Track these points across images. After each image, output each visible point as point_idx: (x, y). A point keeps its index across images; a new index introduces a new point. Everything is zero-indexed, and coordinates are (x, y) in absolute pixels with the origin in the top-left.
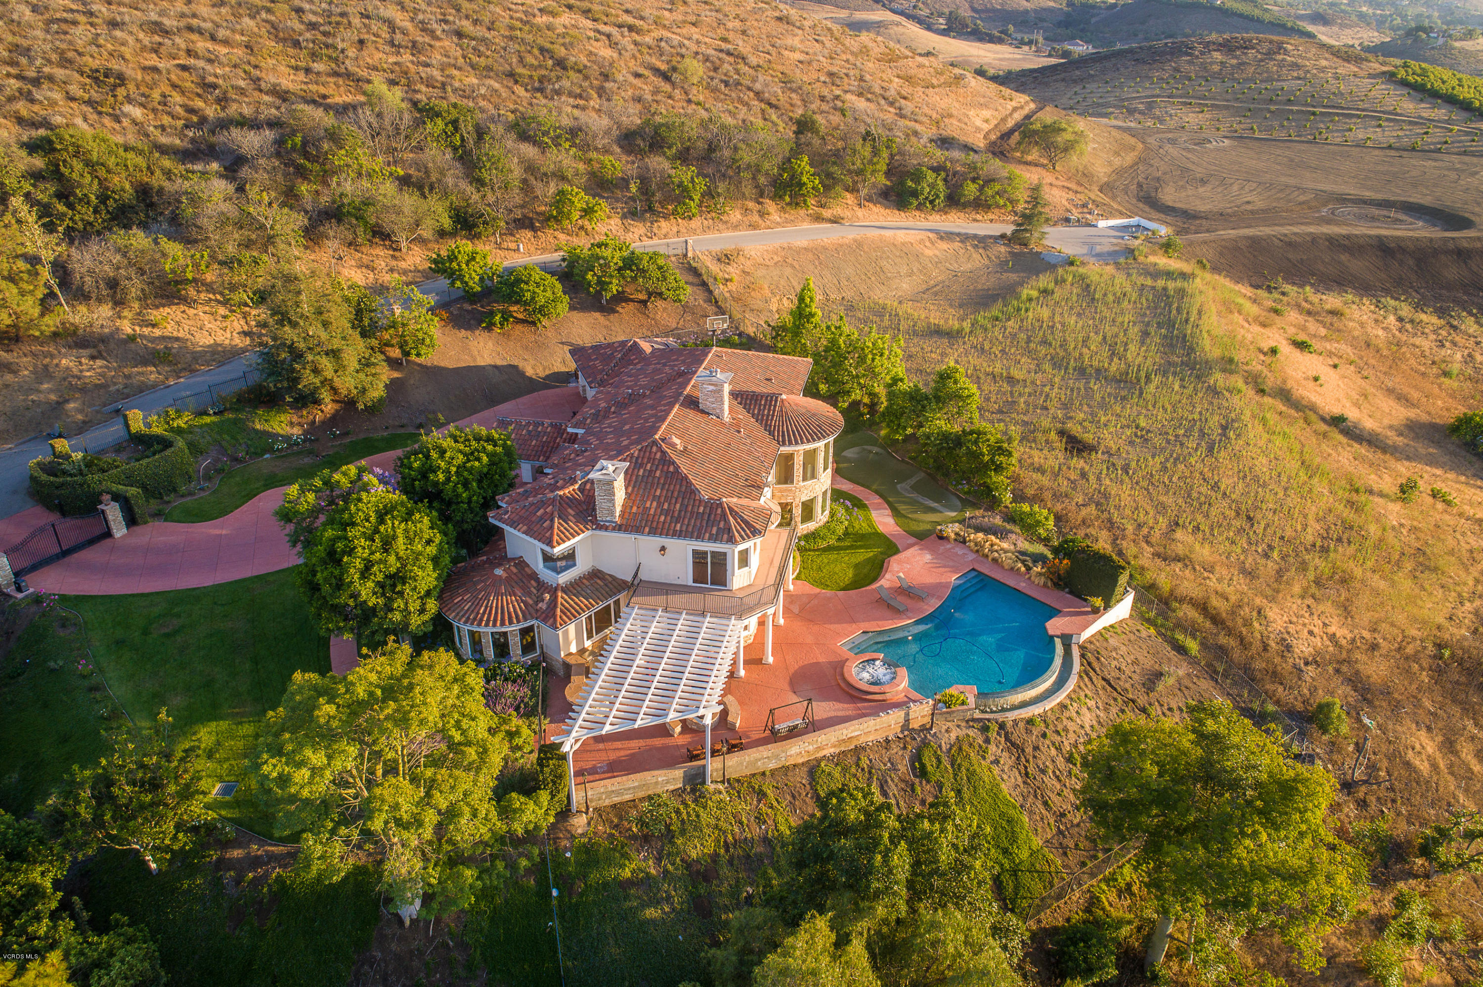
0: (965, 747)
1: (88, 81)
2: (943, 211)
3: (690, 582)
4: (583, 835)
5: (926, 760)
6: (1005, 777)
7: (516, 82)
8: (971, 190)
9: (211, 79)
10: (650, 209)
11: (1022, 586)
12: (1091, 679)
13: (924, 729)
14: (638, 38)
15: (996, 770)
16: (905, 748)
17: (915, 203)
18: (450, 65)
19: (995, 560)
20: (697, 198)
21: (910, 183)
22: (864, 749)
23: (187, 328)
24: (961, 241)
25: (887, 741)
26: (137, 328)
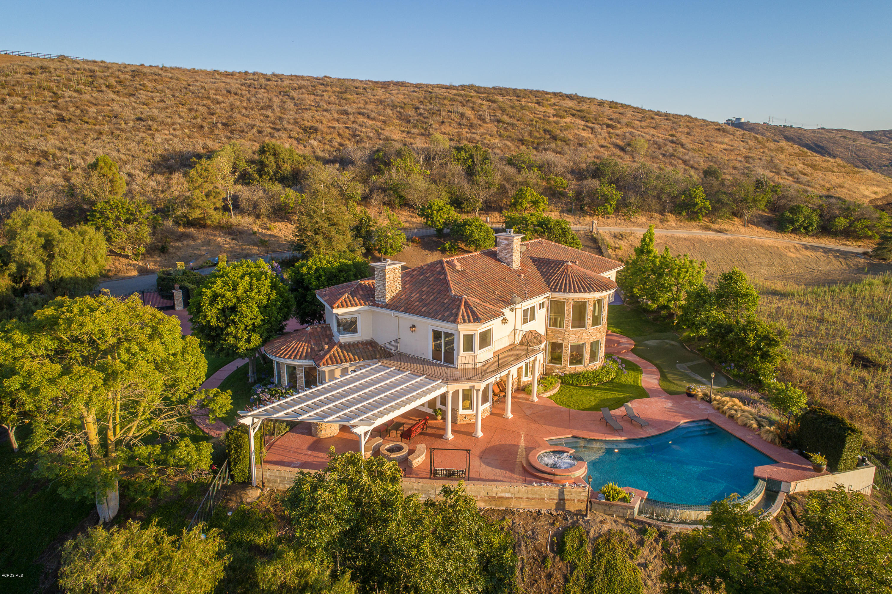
0: (615, 541)
1: (301, 131)
2: (816, 235)
3: (430, 358)
4: (248, 504)
5: (568, 540)
6: (650, 583)
7: (523, 144)
8: (842, 222)
9: (358, 133)
10: (582, 209)
11: (749, 438)
12: (789, 526)
13: (580, 514)
14: (612, 131)
15: (641, 573)
16: (553, 524)
17: (791, 228)
18: (486, 134)
19: (731, 417)
20: (614, 203)
21: (788, 214)
22: (513, 513)
23: (283, 232)
24: (825, 252)
25: (539, 513)
26: (260, 230)
